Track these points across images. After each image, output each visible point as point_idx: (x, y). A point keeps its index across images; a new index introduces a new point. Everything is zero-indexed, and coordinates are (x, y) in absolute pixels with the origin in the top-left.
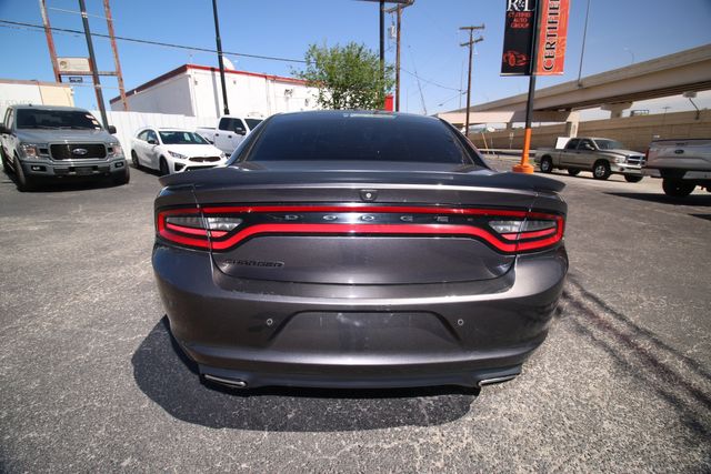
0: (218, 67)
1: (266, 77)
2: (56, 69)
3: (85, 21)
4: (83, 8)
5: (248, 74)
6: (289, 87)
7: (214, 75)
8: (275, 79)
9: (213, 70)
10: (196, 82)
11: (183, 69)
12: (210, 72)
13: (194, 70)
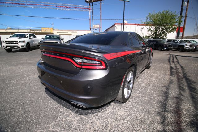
0: (123, 23)
1: (136, 25)
2: (90, 27)
3: (93, 16)
4: (93, 14)
5: (130, 24)
6: (142, 27)
7: (121, 26)
8: (138, 25)
9: (121, 24)
10: (117, 28)
11: (114, 25)
12: (120, 25)
13: (117, 25)
